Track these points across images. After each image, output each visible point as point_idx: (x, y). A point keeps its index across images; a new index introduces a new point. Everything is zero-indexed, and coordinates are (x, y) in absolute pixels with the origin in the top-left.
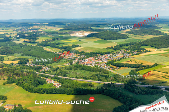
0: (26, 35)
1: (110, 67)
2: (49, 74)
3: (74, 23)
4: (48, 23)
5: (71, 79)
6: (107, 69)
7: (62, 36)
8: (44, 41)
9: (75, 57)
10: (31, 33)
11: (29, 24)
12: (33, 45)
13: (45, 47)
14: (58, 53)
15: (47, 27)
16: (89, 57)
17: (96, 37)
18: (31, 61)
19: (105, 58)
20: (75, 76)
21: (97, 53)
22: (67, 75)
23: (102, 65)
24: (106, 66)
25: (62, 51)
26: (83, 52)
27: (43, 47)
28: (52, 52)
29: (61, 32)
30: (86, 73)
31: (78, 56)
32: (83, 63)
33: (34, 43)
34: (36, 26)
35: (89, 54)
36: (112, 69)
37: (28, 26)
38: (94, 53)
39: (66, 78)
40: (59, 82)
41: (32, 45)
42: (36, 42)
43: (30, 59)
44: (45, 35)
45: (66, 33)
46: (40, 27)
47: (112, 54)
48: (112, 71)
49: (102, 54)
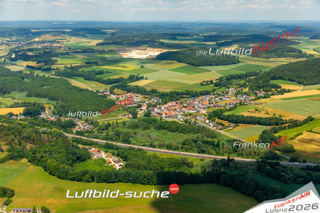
0: (30, 54)
1: (217, 123)
2: (93, 138)
3: (122, 31)
4: (69, 30)
5: (141, 149)
6: (211, 126)
7: (105, 57)
8: (69, 66)
9: (140, 102)
10: (40, 49)
11: (32, 31)
12: (47, 75)
13: (72, 80)
14: (102, 93)
15: (69, 37)
16: (168, 102)
17: (175, 60)
18: (50, 109)
19: (202, 104)
20: (148, 142)
21: (182, 94)
22: (130, 139)
23: (198, 118)
24: (207, 121)
25: (110, 89)
26: (154, 91)
27: (69, 79)
28: (90, 89)
29: (101, 48)
30: (168, 136)
31: (145, 100)
32: (159, 114)
33: (48, 70)
34: (47, 36)
35: (167, 95)
36: (221, 127)
37: (29, 35)
38: (178, 94)
39: (131, 147)
40: (118, 155)
41: (44, 75)
42: (52, 68)
43: (46, 104)
44: (69, 54)
45: (112, 50)
46: (55, 38)
47: (213, 96)
48: (222, 132)
49: (194, 95)
